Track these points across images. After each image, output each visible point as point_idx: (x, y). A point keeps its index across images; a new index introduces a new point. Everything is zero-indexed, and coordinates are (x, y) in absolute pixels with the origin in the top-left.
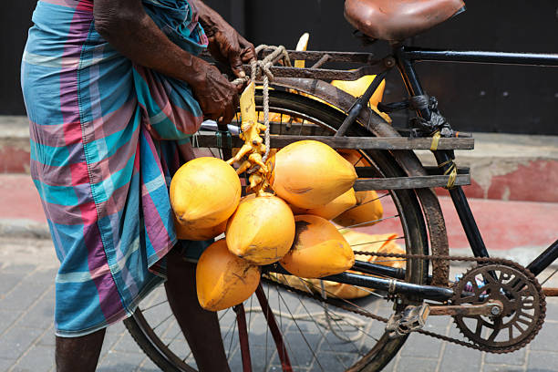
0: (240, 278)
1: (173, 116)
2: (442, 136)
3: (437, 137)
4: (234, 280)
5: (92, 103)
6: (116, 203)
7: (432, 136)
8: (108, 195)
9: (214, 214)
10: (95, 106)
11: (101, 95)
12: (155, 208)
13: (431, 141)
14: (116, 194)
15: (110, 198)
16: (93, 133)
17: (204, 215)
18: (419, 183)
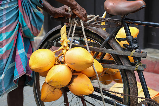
0: (52, 91)
1: (31, 28)
2: (135, 52)
3: (133, 52)
4: (50, 92)
5: (3, 22)
6: (6, 55)
7: (131, 51)
8: (4, 51)
9: (40, 68)
10: (4, 22)
11: (6, 19)
12: (20, 59)
13: (131, 53)
14: (6, 52)
15: (4, 53)
16: (2, 31)
17: (37, 67)
18: (126, 68)
